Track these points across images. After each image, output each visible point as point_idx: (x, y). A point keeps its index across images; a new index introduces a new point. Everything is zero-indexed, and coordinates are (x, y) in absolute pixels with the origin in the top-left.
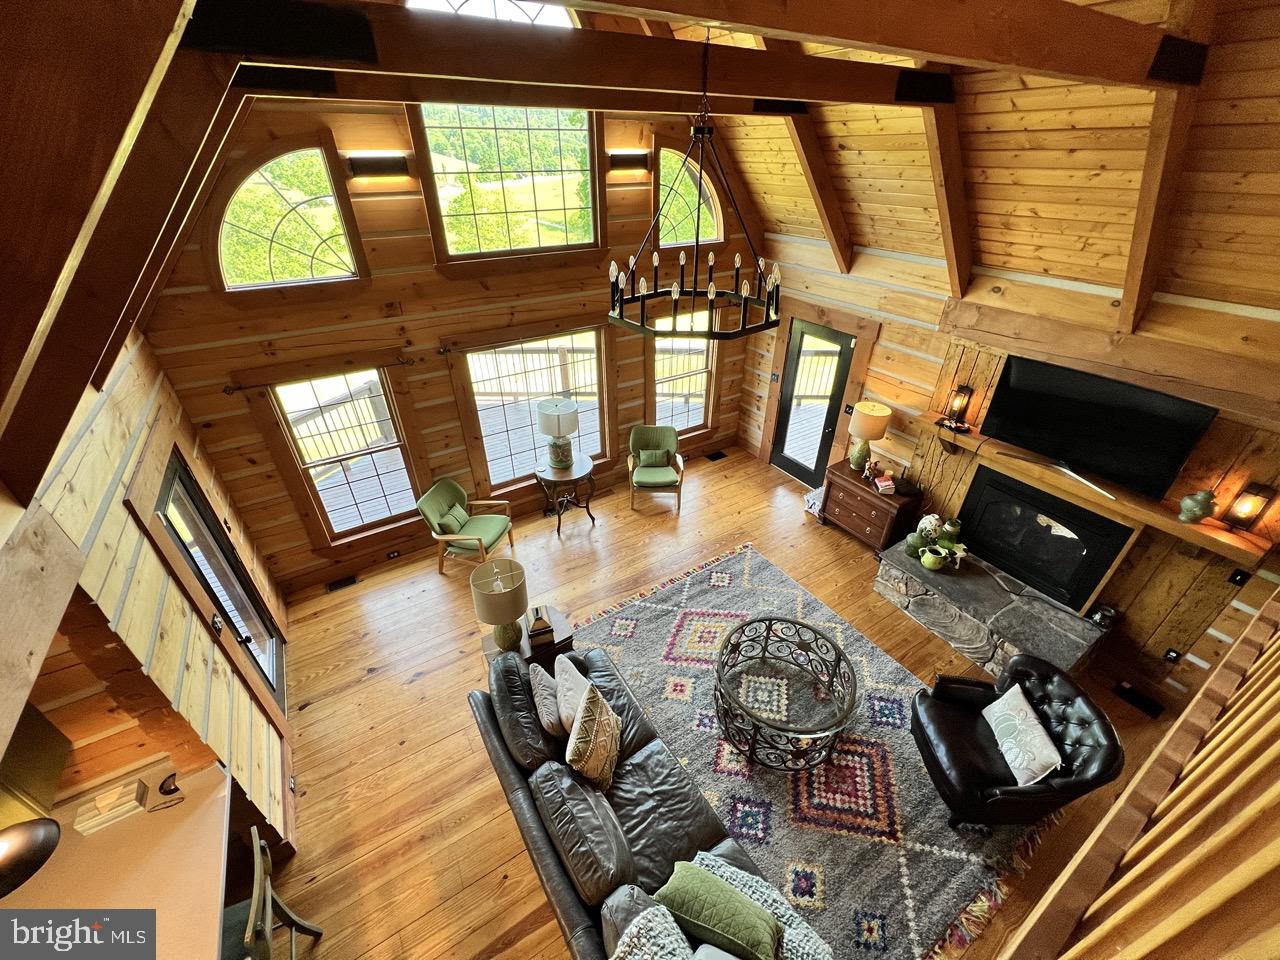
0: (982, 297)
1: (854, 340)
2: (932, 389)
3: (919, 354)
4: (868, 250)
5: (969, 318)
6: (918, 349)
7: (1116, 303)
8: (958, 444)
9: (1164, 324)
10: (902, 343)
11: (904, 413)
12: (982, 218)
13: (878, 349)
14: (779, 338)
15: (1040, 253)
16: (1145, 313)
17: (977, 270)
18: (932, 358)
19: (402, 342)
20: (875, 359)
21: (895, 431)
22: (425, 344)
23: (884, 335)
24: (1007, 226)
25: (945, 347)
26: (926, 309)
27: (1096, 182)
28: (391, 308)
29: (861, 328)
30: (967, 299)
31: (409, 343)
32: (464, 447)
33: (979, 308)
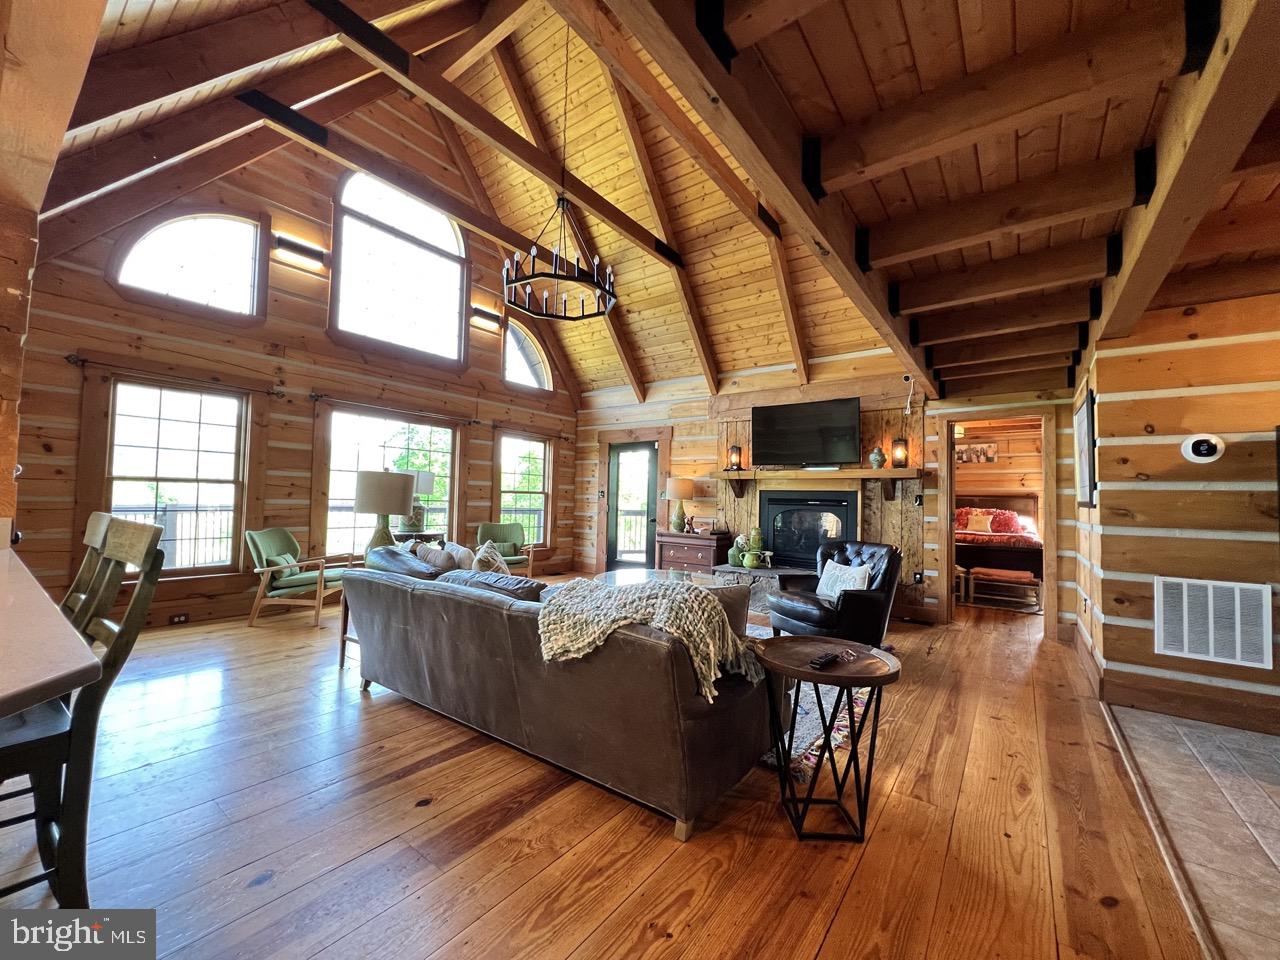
0: (728, 389)
1: (656, 444)
2: (715, 457)
3: (702, 438)
4: (654, 384)
5: (724, 405)
6: (700, 434)
7: (794, 371)
8: (742, 478)
9: (820, 373)
10: (689, 434)
11: (703, 482)
12: (714, 338)
13: (673, 443)
14: (601, 462)
15: (750, 353)
16: (809, 372)
17: (721, 376)
18: (711, 437)
19: (276, 380)
20: (673, 452)
21: (700, 499)
22: (297, 390)
23: (676, 433)
24: (728, 340)
25: (715, 426)
26: (699, 408)
27: (761, 300)
28: (275, 348)
29: (660, 433)
30: (720, 393)
31: (282, 383)
32: (308, 502)
33: (728, 396)
